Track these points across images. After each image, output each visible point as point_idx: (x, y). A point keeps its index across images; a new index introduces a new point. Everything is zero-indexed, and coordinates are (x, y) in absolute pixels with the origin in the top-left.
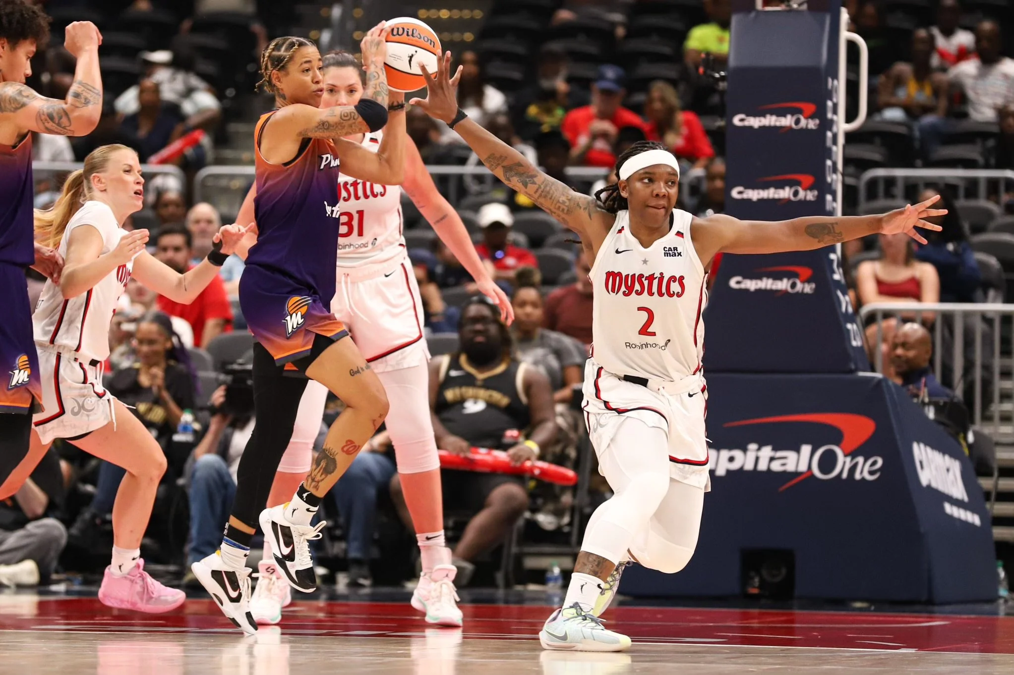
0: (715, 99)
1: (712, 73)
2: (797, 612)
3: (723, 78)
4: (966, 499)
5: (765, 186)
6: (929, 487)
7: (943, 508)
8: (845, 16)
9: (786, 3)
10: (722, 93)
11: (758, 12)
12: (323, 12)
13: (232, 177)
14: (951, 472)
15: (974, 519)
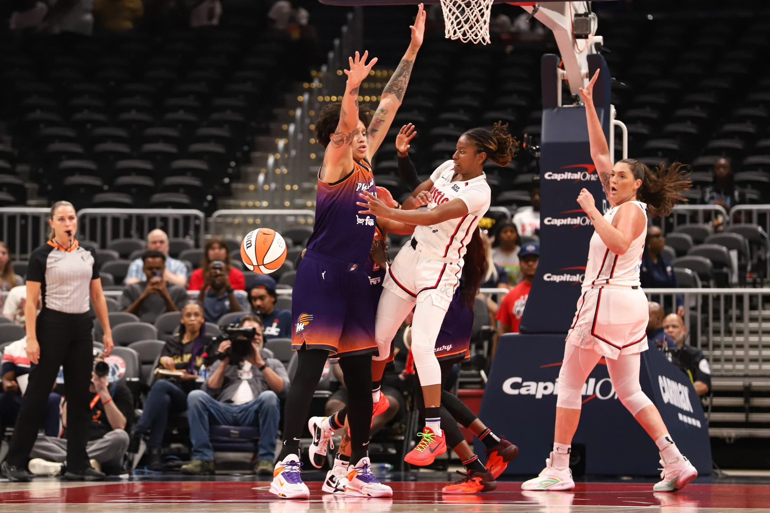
0: (534, 163)
1: (532, 147)
2: (586, 483)
3: (538, 150)
4: (692, 411)
5: (565, 217)
6: (669, 403)
7: (678, 417)
8: (613, 110)
9: (577, 103)
10: (538, 159)
11: (559, 108)
12: (291, 113)
13: (234, 216)
14: (682, 394)
15: (697, 423)
